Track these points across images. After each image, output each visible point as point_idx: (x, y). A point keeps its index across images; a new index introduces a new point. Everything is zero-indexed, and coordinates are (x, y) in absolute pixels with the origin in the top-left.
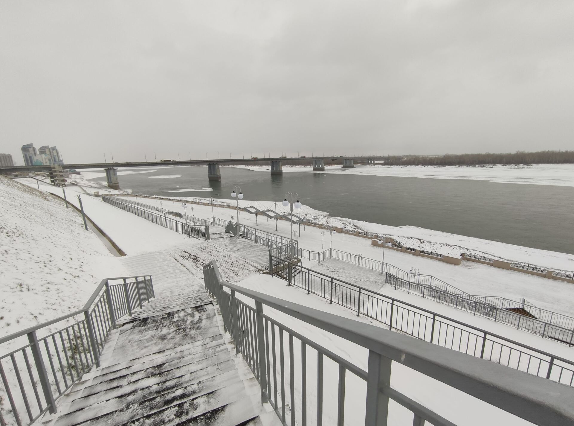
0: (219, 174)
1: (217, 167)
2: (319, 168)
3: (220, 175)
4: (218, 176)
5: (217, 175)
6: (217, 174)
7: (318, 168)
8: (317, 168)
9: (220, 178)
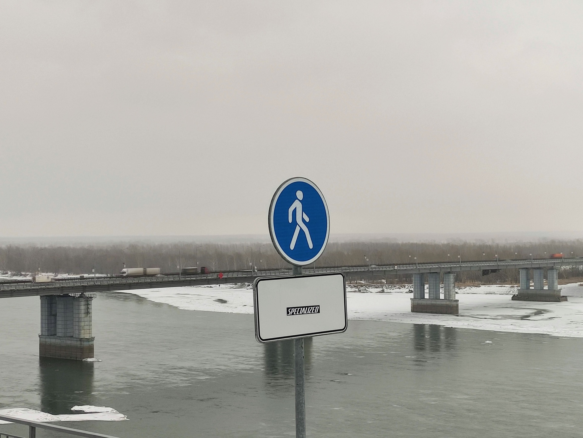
0: (87, 336)
1: (83, 307)
2: (438, 302)
3: (92, 339)
4: (86, 344)
5: (81, 340)
6: (82, 336)
7: (434, 302)
8: (429, 302)
9: (90, 351)
